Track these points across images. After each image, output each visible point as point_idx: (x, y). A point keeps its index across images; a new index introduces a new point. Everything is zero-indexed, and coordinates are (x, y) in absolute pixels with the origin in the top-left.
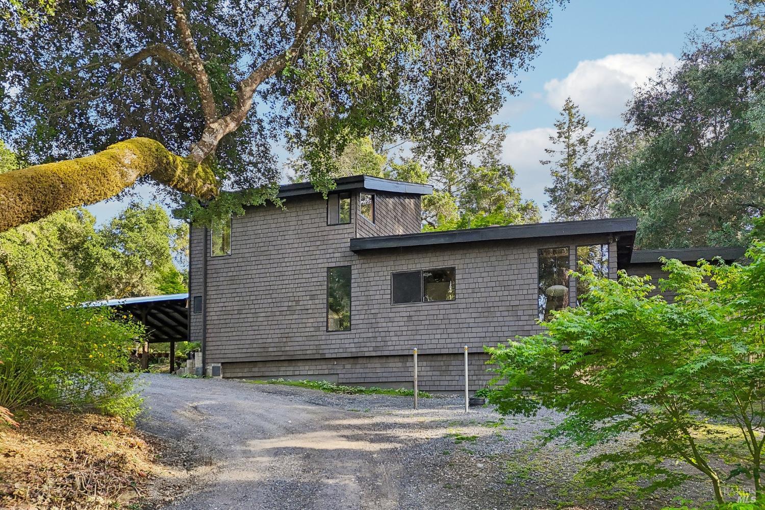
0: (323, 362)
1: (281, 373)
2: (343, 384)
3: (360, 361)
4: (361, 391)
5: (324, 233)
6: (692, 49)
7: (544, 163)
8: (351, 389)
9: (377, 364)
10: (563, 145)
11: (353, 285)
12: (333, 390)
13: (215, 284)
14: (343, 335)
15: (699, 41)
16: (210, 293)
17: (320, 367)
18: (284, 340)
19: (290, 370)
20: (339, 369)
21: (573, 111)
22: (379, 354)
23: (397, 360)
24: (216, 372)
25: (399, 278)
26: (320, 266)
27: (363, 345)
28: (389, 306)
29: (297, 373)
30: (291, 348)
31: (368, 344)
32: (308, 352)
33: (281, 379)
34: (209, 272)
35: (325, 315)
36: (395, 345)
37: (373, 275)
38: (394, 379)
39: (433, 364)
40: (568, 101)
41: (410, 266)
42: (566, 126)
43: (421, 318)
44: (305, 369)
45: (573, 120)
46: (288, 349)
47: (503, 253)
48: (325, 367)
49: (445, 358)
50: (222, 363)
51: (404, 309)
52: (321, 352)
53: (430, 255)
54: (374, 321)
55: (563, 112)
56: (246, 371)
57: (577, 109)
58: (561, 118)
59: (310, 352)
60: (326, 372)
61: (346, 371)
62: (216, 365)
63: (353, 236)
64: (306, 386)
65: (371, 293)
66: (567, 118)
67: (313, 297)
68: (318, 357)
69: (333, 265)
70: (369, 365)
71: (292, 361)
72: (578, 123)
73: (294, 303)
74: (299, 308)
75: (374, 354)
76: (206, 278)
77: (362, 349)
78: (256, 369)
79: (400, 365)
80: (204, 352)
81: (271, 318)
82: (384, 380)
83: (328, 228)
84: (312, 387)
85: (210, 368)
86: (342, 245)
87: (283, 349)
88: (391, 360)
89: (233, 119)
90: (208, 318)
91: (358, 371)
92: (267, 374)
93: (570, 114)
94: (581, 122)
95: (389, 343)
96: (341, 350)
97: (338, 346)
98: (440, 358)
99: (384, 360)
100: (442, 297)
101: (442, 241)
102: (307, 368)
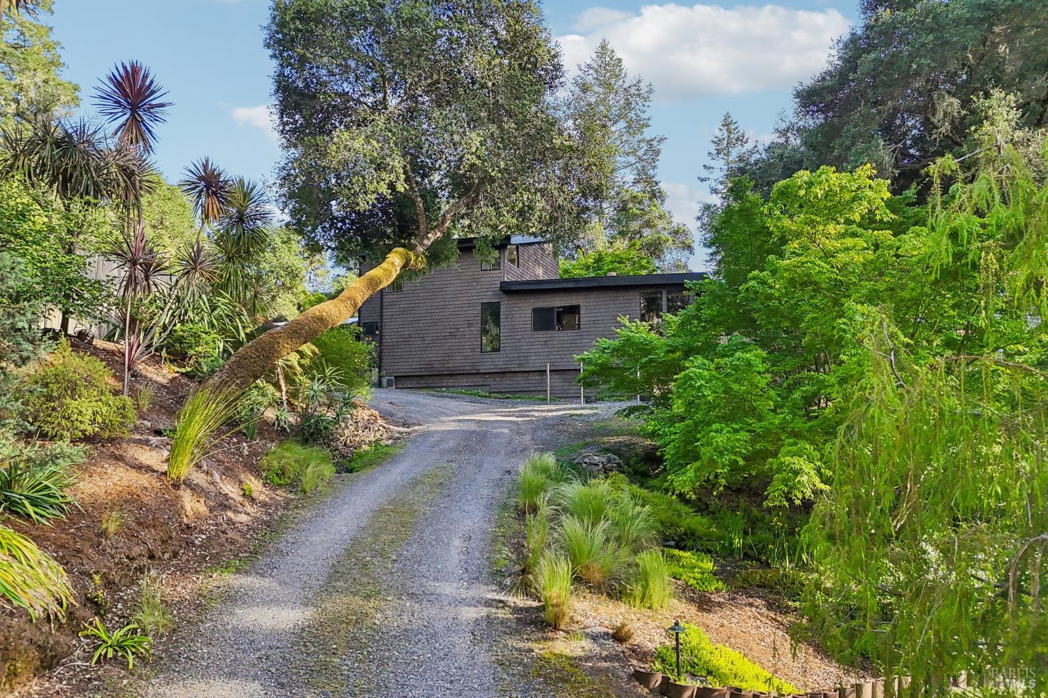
0: (478, 376)
1: (444, 385)
2: (493, 393)
3: (508, 375)
4: (508, 398)
5: (479, 276)
6: (783, 126)
7: (702, 180)
8: (499, 396)
9: (520, 378)
10: (723, 162)
11: (501, 317)
12: (486, 397)
13: (389, 313)
14: (494, 355)
15: (787, 120)
16: (385, 321)
17: (475, 380)
18: (447, 358)
19: (451, 382)
20: (490, 381)
21: (732, 127)
22: (522, 369)
23: (537, 374)
24: (389, 384)
25: (537, 312)
26: (476, 301)
27: (509, 362)
28: (530, 333)
29: (456, 384)
30: (452, 365)
31: (514, 362)
32: (467, 368)
33: (444, 389)
34: (384, 304)
35: (479, 339)
36: (533, 363)
37: (517, 309)
38: (534, 389)
39: (564, 377)
40: (727, 117)
41: (546, 304)
42: (725, 142)
43: (554, 342)
44: (464, 381)
45: (732, 136)
46: (449, 365)
47: (615, 295)
48: (479, 380)
49: (572, 373)
50: (395, 377)
51: (542, 335)
52: (476, 368)
53: (561, 295)
54: (518, 344)
55: (722, 127)
56: (414, 383)
57: (736, 125)
58: (718, 133)
59: (468, 368)
60: (481, 383)
61: (495, 383)
62: (390, 378)
63: (502, 278)
64: (464, 394)
65: (516, 323)
66: (726, 134)
67: (470, 325)
68: (475, 372)
69: (486, 301)
70: (515, 379)
71: (451, 375)
72: (737, 139)
73: (454, 330)
74: (458, 333)
75: (518, 370)
76: (382, 309)
77: (508, 366)
78: (424, 381)
79: (538, 378)
80: (380, 367)
81: (436, 342)
82: (526, 389)
83: (481, 273)
84: (470, 394)
85: (385, 381)
86: (493, 286)
87: (446, 366)
88: (531, 374)
89: (439, 231)
90: (384, 341)
91: (507, 383)
92: (433, 385)
93: (729, 132)
94: (741, 138)
95: (530, 361)
96: (492, 367)
97: (489, 363)
98: (568, 373)
99: (526, 374)
100: (572, 328)
101: (570, 285)
102: (465, 380)
